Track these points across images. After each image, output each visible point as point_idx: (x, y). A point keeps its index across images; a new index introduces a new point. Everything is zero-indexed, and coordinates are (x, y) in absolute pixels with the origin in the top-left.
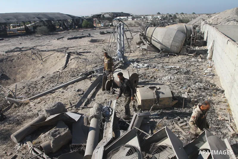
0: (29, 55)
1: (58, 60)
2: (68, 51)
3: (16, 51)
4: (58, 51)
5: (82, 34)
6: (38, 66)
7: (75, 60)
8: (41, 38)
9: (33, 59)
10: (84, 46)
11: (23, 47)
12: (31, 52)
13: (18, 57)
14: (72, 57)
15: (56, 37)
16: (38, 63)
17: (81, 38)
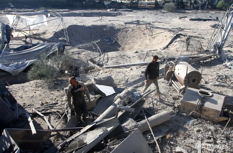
0: (143, 29)
1: (165, 40)
2: (180, 32)
3: (134, 24)
4: (170, 31)
5: (210, 17)
6: (146, 41)
7: (179, 43)
8: (165, 15)
9: (144, 34)
10: (202, 30)
11: (143, 21)
12: (145, 26)
13: (133, 30)
14: (178, 39)
15: (179, 15)
16: (147, 38)
17: (205, 20)
